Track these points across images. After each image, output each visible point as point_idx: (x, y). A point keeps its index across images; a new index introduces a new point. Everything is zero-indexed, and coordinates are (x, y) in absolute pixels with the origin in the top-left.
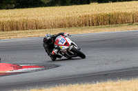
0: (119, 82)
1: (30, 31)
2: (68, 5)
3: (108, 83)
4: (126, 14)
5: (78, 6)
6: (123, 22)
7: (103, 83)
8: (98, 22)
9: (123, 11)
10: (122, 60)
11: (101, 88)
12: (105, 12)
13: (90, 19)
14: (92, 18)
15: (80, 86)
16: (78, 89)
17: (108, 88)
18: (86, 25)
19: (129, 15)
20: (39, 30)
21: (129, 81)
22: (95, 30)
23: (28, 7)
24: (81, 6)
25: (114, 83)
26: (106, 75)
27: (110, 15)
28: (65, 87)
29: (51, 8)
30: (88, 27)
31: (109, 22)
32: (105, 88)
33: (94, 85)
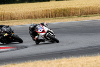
0: (71, 59)
1: (6, 21)
2: (34, 2)
3: (63, 59)
4: (75, 9)
5: (41, 3)
6: (74, 15)
7: (59, 60)
8: (55, 15)
9: (74, 7)
10: (73, 43)
11: (58, 63)
12: (61, 7)
13: (50, 13)
14: (51, 12)
15: (43, 62)
16: (41, 64)
17: (63, 63)
18: (47, 17)
19: (78, 9)
20: (13, 21)
21: (78, 58)
22: (54, 20)
23: (4, 4)
24: (43, 3)
25: (67, 59)
26: (61, 54)
27: (64, 10)
28: (32, 63)
29: (22, 4)
30: (48, 18)
31: (64, 15)
32: (61, 63)
33: (53, 61)
